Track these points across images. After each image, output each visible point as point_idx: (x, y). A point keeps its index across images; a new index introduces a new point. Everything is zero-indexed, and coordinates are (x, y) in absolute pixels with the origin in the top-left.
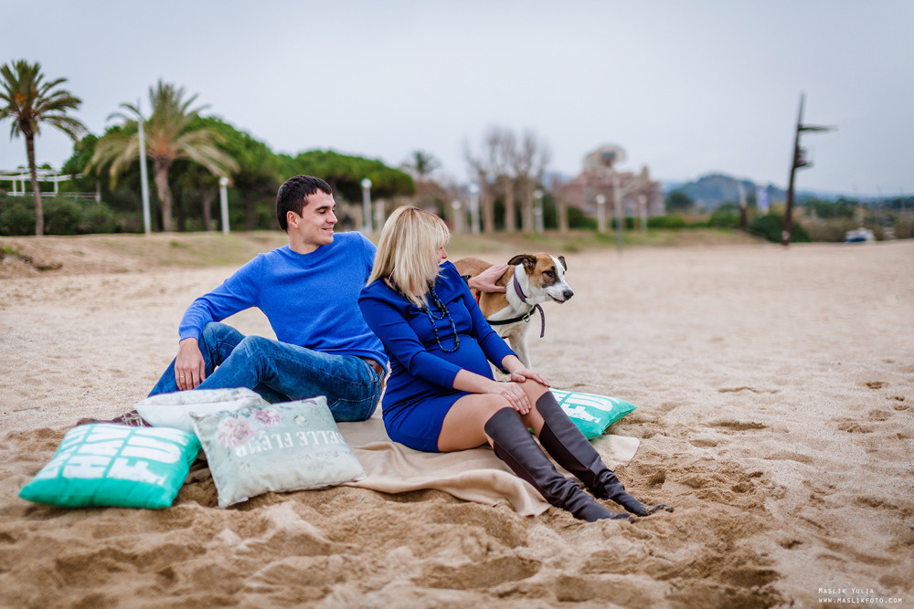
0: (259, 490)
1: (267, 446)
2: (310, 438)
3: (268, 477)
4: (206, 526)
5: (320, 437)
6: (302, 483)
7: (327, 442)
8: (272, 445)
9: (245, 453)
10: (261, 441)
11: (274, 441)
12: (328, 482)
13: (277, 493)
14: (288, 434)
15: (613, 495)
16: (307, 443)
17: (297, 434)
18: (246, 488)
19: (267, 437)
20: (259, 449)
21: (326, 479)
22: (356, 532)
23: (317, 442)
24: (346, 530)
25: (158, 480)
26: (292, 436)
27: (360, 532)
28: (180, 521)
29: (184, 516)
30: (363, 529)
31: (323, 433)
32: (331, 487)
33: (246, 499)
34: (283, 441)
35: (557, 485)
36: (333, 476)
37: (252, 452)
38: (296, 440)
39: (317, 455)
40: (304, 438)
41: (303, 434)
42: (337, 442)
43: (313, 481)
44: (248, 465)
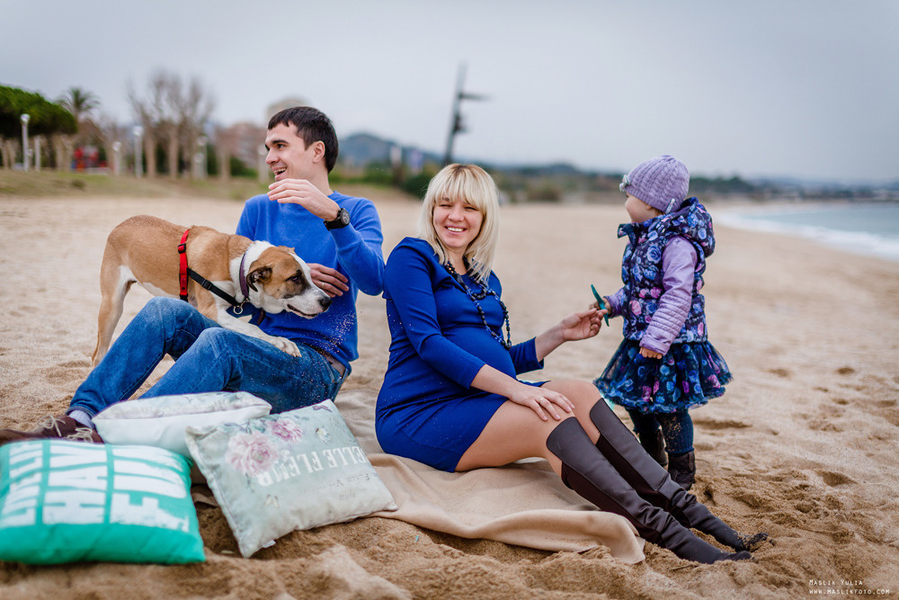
0: (289, 529)
1: (294, 471)
2: (336, 456)
3: (299, 512)
4: (249, 588)
5: (347, 455)
6: (332, 517)
7: (355, 462)
8: (300, 470)
9: (270, 482)
10: (287, 464)
11: (301, 463)
12: (360, 513)
13: (305, 531)
14: (314, 454)
15: (696, 522)
16: (336, 465)
17: (324, 452)
18: (275, 529)
19: (292, 459)
20: (286, 476)
21: (357, 510)
22: (448, 590)
23: (345, 463)
24: (433, 586)
25: (181, 525)
26: (319, 456)
27: (455, 590)
28: (205, 580)
29: (208, 574)
30: (459, 587)
31: (348, 449)
32: (360, 519)
33: (273, 543)
34: (312, 463)
35: (649, 514)
36: (366, 505)
37: (279, 480)
38: (324, 461)
39: (349, 479)
40: (331, 458)
41: (329, 451)
42: (365, 461)
43: (344, 513)
44: (276, 497)
